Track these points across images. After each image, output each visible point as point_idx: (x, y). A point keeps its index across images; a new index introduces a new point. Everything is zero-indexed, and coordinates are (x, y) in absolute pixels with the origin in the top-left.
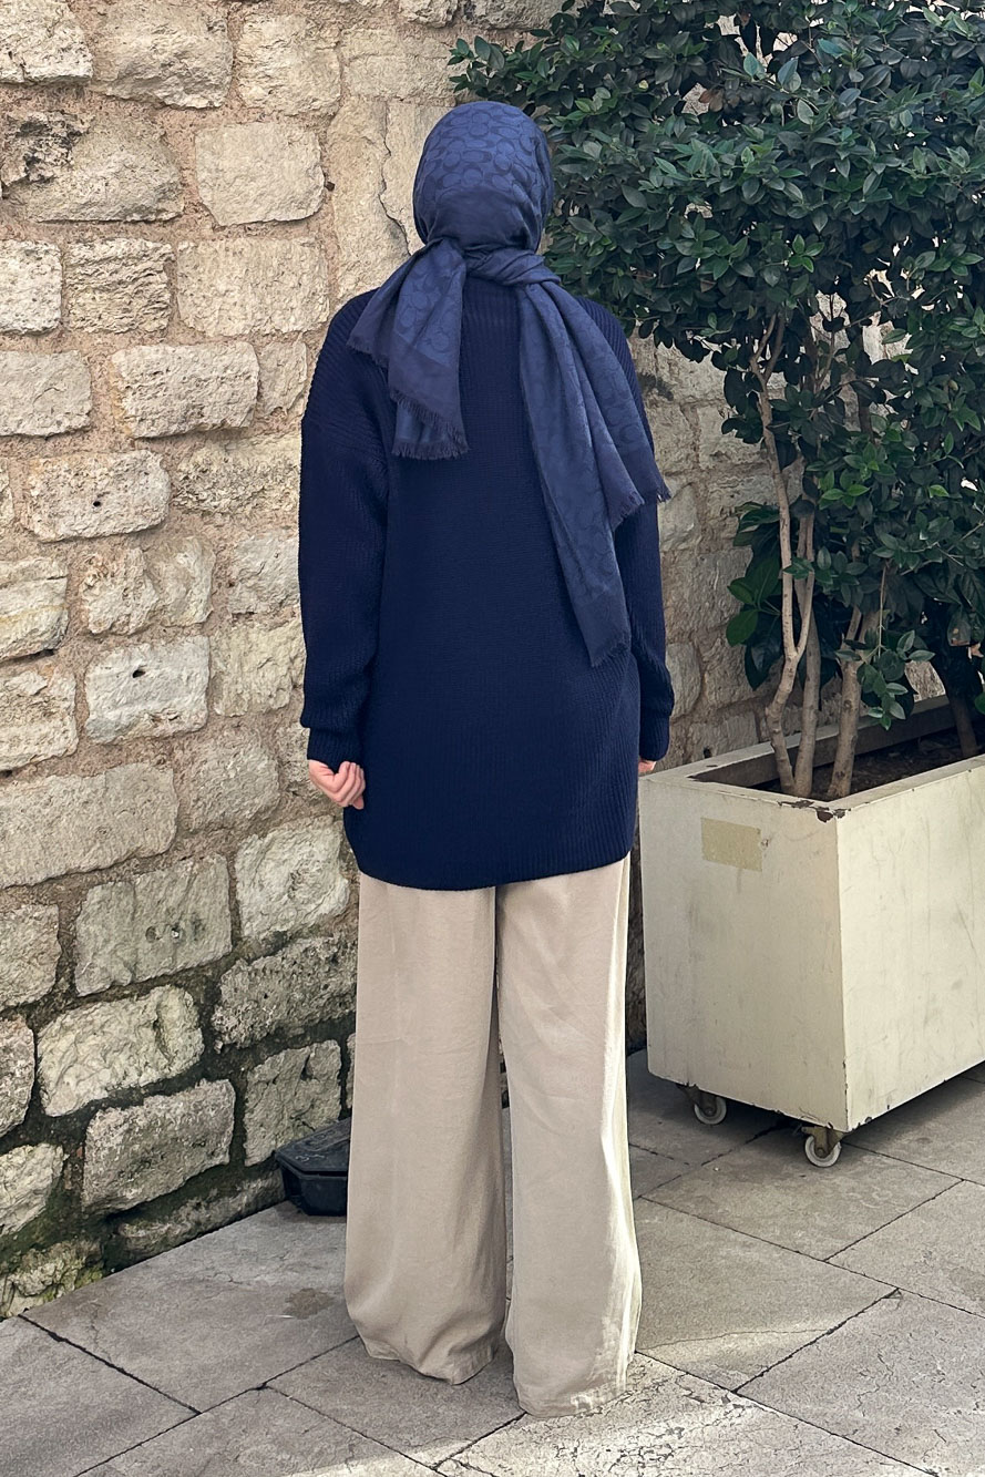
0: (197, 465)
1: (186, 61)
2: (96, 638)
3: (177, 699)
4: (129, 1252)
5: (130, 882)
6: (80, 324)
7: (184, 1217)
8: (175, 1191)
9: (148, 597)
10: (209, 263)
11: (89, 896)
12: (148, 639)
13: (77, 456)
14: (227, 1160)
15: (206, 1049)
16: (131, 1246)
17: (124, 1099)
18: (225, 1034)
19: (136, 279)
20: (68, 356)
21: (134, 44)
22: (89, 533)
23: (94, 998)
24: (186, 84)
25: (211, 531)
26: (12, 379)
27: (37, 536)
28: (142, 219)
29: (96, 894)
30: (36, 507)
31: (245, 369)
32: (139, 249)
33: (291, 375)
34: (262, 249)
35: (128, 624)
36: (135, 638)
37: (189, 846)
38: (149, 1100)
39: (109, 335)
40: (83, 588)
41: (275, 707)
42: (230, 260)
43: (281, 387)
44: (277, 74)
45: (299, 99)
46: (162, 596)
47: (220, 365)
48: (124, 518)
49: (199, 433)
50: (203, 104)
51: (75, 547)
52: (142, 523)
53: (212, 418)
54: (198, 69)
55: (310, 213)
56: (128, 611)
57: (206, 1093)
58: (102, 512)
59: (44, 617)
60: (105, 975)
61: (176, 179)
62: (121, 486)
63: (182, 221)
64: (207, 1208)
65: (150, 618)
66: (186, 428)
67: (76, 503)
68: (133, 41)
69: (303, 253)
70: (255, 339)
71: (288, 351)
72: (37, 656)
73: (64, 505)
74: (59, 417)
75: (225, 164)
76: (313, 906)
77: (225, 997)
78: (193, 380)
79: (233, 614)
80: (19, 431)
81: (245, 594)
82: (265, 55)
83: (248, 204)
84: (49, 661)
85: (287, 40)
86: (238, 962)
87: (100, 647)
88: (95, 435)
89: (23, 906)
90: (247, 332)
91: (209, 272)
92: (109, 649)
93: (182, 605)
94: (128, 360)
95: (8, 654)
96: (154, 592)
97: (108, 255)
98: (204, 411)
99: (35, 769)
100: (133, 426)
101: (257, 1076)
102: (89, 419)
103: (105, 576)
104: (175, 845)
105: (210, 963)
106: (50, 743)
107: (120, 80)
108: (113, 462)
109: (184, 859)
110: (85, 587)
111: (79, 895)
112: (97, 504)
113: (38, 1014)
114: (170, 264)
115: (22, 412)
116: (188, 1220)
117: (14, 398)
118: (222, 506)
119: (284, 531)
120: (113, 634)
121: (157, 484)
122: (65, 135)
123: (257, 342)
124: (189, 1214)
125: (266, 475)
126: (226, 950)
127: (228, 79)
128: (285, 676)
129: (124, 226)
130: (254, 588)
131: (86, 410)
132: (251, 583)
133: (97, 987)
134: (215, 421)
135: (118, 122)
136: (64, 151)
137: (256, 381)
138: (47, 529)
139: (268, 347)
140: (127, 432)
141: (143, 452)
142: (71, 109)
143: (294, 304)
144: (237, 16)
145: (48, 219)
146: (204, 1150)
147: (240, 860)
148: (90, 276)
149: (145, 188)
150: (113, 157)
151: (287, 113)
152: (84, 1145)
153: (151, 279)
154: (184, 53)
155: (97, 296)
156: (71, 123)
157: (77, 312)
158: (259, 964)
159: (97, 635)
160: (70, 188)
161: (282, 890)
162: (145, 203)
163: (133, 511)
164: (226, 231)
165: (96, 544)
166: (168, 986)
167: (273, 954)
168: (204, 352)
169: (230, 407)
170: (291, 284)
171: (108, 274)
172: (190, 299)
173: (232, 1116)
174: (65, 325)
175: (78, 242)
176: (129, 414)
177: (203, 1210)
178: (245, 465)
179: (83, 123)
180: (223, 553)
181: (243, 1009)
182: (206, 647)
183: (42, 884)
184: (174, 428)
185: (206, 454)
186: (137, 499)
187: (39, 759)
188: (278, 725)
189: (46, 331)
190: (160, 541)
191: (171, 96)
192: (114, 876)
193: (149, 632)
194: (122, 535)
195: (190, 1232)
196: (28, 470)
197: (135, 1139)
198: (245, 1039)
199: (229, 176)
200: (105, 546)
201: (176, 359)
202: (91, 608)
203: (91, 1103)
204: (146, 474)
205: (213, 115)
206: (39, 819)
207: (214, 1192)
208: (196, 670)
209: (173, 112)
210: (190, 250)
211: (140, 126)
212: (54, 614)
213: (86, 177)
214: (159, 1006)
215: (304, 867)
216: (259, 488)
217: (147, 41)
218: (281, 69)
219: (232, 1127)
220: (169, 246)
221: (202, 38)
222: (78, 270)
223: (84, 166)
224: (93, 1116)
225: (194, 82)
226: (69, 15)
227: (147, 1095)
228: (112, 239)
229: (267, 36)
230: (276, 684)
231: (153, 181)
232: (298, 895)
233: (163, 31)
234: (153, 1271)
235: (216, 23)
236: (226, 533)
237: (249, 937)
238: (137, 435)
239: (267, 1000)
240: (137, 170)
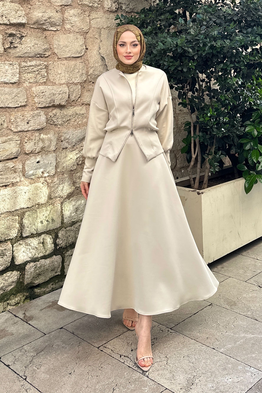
0: (53, 114)
1: (51, 19)
2: (27, 154)
3: (48, 168)
4: (36, 295)
5: (36, 210)
6: (24, 81)
7: (49, 287)
8: (46, 281)
9: (41, 145)
10: (56, 67)
11: (26, 214)
12: (41, 154)
13: (23, 112)
14: (60, 273)
15: (55, 248)
16: (36, 294)
17: (34, 260)
18: (59, 245)
19: (38, 71)
20: (21, 88)
21: (37, 15)
22: (26, 130)
23: (27, 237)
24: (51, 25)
25: (57, 129)
26: (6, 94)
27: (12, 131)
28: (40, 56)
29: (27, 214)
30: (12, 124)
31: (65, 91)
32: (38, 63)
33: (77, 93)
34: (70, 63)
35: (36, 151)
36: (38, 154)
37: (51, 202)
38: (41, 260)
39: (31, 84)
40: (24, 143)
41: (73, 169)
42: (62, 66)
43: (74, 95)
44: (73, 22)
45: (79, 28)
46: (44, 144)
47: (59, 91)
48: (35, 126)
49: (54, 106)
50: (55, 29)
51: (22, 133)
52: (39, 127)
53: (57, 103)
54: (54, 21)
55: (82, 55)
56: (36, 148)
57: (54, 258)
58: (29, 125)
59: (14, 149)
60: (30, 232)
61: (48, 47)
62: (34, 119)
63: (50, 57)
64: (55, 285)
65: (41, 149)
66: (51, 105)
67: (22, 123)
68: (37, 14)
69: (80, 64)
70: (68, 84)
71: (76, 87)
72: (13, 158)
73: (19, 123)
74: (18, 103)
75: (61, 43)
76: (81, 215)
77: (59, 236)
78: (52, 94)
79: (62, 148)
80: (8, 106)
81: (65, 144)
82: (71, 18)
83: (67, 53)
84: (16, 160)
85: (76, 15)
86: (63, 228)
87: (29, 156)
88: (27, 107)
89: (9, 216)
90: (66, 83)
91: (57, 69)
92: (31, 157)
93: (49, 146)
94: (36, 89)
95: (5, 158)
96: (42, 144)
97: (31, 65)
98: (55, 101)
99: (12, 185)
100: (37, 105)
101: (67, 254)
102: (26, 103)
103: (30, 140)
104: (48, 202)
105: (56, 229)
106: (16, 179)
107: (34, 24)
108: (31, 113)
109: (49, 205)
110: (25, 142)
111: (24, 213)
112: (28, 123)
113: (14, 241)
114: (47, 67)
115: (9, 102)
116: (50, 288)
117: (7, 98)
118: (59, 123)
119: (74, 129)
120: (32, 153)
121: (43, 118)
122: (20, 37)
123: (68, 85)
124: (50, 286)
125: (71, 116)
126: (60, 226)
127: (61, 24)
128: (75, 162)
129: (35, 58)
130: (67, 142)
131: (25, 101)
132: (67, 141)
133: (27, 235)
134: (57, 104)
135: (34, 33)
136: (20, 40)
137: (68, 94)
138: (15, 129)
139: (71, 86)
140: (35, 106)
141: (40, 111)
142: (22, 31)
143: (77, 76)
144: (64, 9)
145: (16, 56)
146: (54, 271)
147: (63, 205)
148: (26, 70)
149: (40, 49)
150: (32, 42)
151: (76, 32)
152: (25, 271)
153: (42, 70)
154: (50, 17)
155: (28, 74)
156: (22, 34)
157: (23, 78)
158: (68, 229)
159: (28, 153)
160: (21, 49)
161: (74, 211)
162: (41, 53)
163: (37, 125)
164: (61, 59)
165: (28, 132)
166: (45, 234)
167: (71, 226)
168: (55, 87)
169: (61, 100)
170: (77, 72)
171: (31, 69)
172: (52, 75)
173: (61, 264)
174: (20, 81)
175: (23, 62)
176: (36, 102)
177: (54, 285)
178: (65, 113)
179: (25, 34)
180: (60, 134)
181: (64, 239)
182: (55, 156)
183: (14, 211)
184: (47, 105)
185: (56, 111)
186: (38, 122)
187: (13, 182)
188: (73, 174)
189: (15, 83)
190: (44, 131)
191: (47, 28)
192: (32, 209)
193: (41, 153)
194: (34, 130)
195: (50, 290)
196: (10, 115)
197: (37, 269)
198: (64, 246)
199: (62, 46)
200: (30, 133)
201: (48, 89)
202: (26, 147)
203: (26, 261)
204: (40, 116)
205: (58, 32)
206: (13, 196)
207: (57, 281)
208: (52, 161)
209: (48, 31)
210: (52, 64)
211: (39, 34)
212: (17, 149)
213: (25, 46)
214: (43, 239)
215: (79, 206)
216: (69, 119)
217: (40, 15)
218: (75, 21)
219: (61, 266)
220: (46, 63)
221: (55, 14)
222: (23, 68)
223: (25, 44)
224: (27, 264)
225: (53, 24)
226: (21, 8)
227: (40, 259)
228: (32, 61)
229: (71, 14)
230: (73, 164)
231: (42, 48)
232: (78, 213)
233: (45, 12)
234: (41, 300)
235: (58, 11)
236: (60, 129)
237: (66, 222)
238: (38, 107)
239: (70, 237)
240: (39, 45)
